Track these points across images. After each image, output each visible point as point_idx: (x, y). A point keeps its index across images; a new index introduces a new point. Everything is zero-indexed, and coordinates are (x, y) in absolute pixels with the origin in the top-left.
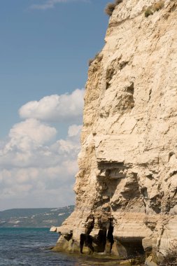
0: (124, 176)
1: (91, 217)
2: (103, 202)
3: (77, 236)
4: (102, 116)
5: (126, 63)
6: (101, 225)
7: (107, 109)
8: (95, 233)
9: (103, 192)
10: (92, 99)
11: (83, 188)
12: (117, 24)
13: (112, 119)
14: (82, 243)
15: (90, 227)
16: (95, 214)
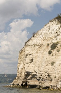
0: (31, 74)
1: (23, 81)
2: (26, 78)
3: (20, 84)
4: (26, 63)
5: (31, 54)
6: (25, 82)
7: (27, 62)
8: (24, 84)
9: (26, 77)
10: (20, 59)
11: (21, 76)
12: (27, 46)
13: (28, 64)
14: (21, 86)
15: (23, 83)
16: (24, 81)
